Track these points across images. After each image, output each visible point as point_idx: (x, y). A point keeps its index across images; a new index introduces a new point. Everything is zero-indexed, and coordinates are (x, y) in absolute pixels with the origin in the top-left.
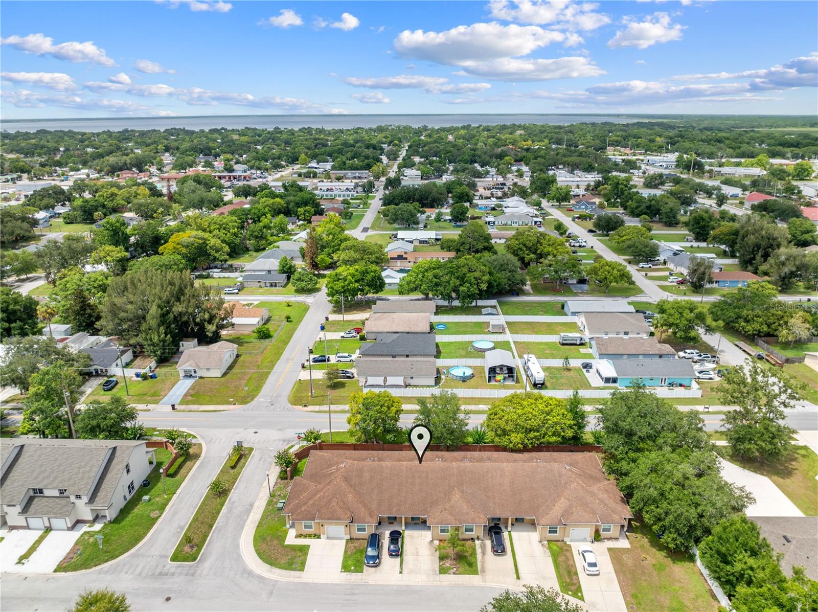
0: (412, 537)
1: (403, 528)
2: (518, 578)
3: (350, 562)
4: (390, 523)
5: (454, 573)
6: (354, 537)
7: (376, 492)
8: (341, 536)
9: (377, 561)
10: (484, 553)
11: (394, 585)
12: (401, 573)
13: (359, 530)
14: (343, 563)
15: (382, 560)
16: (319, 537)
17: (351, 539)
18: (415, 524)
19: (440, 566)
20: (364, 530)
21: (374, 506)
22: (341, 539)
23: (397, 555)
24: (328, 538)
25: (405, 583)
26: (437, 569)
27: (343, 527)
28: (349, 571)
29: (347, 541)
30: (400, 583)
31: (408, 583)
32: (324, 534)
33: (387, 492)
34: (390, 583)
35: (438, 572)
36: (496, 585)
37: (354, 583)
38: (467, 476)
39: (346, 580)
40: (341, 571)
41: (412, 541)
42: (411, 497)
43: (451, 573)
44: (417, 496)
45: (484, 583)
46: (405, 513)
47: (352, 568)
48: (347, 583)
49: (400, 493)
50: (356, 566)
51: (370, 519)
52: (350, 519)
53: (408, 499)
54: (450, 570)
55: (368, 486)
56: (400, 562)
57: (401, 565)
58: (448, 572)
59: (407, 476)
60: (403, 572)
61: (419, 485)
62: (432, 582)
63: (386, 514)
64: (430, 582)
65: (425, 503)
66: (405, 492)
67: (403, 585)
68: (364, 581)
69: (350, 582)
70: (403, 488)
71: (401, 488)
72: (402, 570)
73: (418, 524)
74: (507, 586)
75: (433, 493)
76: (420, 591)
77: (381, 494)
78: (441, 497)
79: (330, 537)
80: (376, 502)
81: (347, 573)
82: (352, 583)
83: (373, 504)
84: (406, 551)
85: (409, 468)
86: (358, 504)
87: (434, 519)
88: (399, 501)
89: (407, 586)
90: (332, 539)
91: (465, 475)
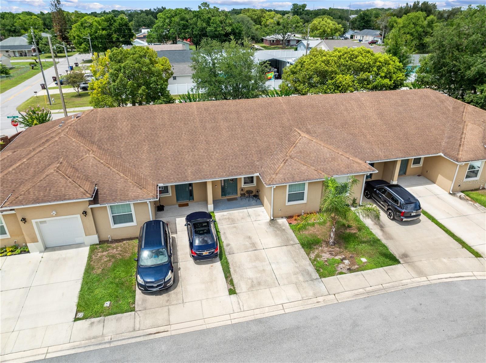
0: (232, 221)
1: (210, 207)
2: (477, 255)
3: (99, 292)
4: (180, 206)
5: (350, 270)
6: (108, 236)
7: (146, 148)
8: (78, 240)
9: (170, 275)
11: (226, 327)
12: (232, 292)
13: (117, 220)
14: (81, 296)
15: (181, 273)
16: (25, 251)
17: (101, 242)
18: (229, 200)
19: (313, 261)
20: (128, 218)
21: (145, 171)
22: (79, 245)
23: (211, 258)
24: (47, 249)
25: (249, 316)
26: (311, 269)
27: (78, 217)
28: (98, 314)
29: (93, 249)
30: (239, 318)
31: (258, 314)
32: (35, 240)
33: (170, 145)
34: (213, 323)
35: (315, 275)
36: (450, 277)
37: (112, 345)
38: (306, 112)
39: (90, 339)
40: (76, 319)
41: (235, 227)
42: (218, 149)
43: (344, 271)
44: (229, 145)
45: (424, 279)
46: (213, 174)
47: (107, 304)
48: (92, 348)
49: (195, 145)
50: (115, 297)
51: (139, 191)
52: (89, 194)
53: (213, 152)
54: (338, 266)
55: (128, 141)
56: (223, 269)
57: (226, 278)
58: (337, 271)
59: (202, 120)
60: (237, 291)
61: (227, 130)
62: (315, 300)
63: (173, 180)
64: (310, 301)
65: (247, 154)
66: (204, 142)
67: (248, 322)
68: (141, 333)
69: (100, 344)
70: (199, 137)
71: (196, 137)
72: (233, 285)
73: (235, 199)
74: (471, 274)
75: (258, 138)
76: (298, 328)
77: (157, 150)
78: (273, 143)
79: (50, 244)
80: (147, 164)
81: (93, 320)
82: (107, 346)
83: (141, 168)
84: (228, 245)
85: (203, 109)
86: (109, 168)
87: (277, 174)
88: (197, 157)
89: (259, 321)
90: (55, 250)
91: (302, 111)
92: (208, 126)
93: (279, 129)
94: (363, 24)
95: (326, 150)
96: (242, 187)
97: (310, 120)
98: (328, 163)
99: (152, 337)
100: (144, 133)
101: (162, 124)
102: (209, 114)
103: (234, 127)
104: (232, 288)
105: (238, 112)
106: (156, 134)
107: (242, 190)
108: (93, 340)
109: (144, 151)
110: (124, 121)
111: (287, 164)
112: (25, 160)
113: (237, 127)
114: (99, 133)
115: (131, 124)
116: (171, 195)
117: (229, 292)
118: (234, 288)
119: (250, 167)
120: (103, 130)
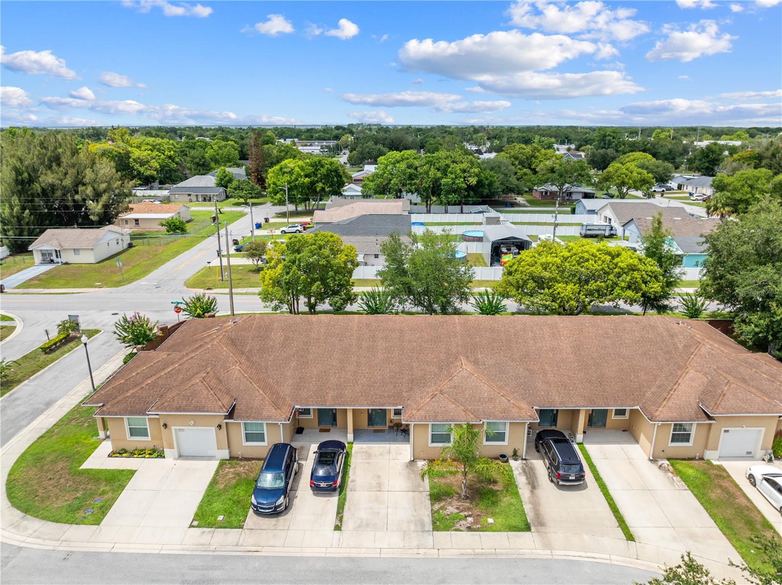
0: (369, 455)
1: (350, 437)
2: (630, 537)
3: (217, 506)
4: (322, 431)
5: (469, 529)
6: (238, 453)
7: (293, 364)
8: (210, 453)
9: (281, 500)
10: (533, 485)
11: (319, 558)
12: (338, 528)
13: (249, 437)
14: (201, 507)
15: (296, 502)
16: (161, 456)
17: (232, 458)
18: (376, 431)
19: (433, 512)
20: (260, 437)
21: (286, 390)
22: (210, 458)
23: (330, 490)
24: (180, 456)
25: (343, 553)
26: (428, 520)
27: (213, 429)
28: (210, 525)
29: (222, 464)
30: (334, 553)
31: (354, 553)
32: (171, 447)
33: (317, 364)
34: (308, 553)
35: (429, 527)
36: (580, 556)
37: (215, 553)
38: (483, 337)
39: (198, 545)
40: (191, 526)
41: (368, 463)
42: (367, 373)
43: (461, 529)
44: (380, 370)
45: (549, 552)
46: (353, 402)
47: (220, 518)
48: (197, 553)
49: (344, 367)
50: (229, 513)
51: (274, 411)
52: (226, 409)
53: (361, 377)
54: (459, 521)
55: (277, 354)
56: (338, 505)
57: (338, 513)
58: (454, 526)
59: (360, 337)
60: (342, 528)
61: (384, 351)
62: (416, 551)
63: (311, 403)
64: (411, 551)
65: (397, 383)
66: (355, 364)
67: (340, 558)
68: (242, 548)
69: (205, 551)
70: (351, 357)
71: (347, 357)
72: (341, 522)
73: (383, 431)
74: (607, 556)
75: (414, 365)
76: (386, 572)
77: (304, 368)
78: (431, 372)
79: (184, 453)
80: (290, 382)
81: (205, 529)
82: (211, 553)
83: (283, 386)
84: (353, 481)
85: (365, 325)
86: (251, 383)
87: (418, 410)
88: (342, 380)
89: (352, 559)
90: (187, 460)
91: (478, 335)
92: (365, 344)
93: (443, 356)
94: (707, 164)
95: (485, 388)
96: (392, 418)
97: (483, 348)
98: (482, 404)
99: (250, 554)
100: (296, 347)
101: (316, 339)
102: (369, 330)
103: (393, 348)
104: (339, 524)
105: (402, 331)
106: (307, 349)
107: (391, 422)
108: (200, 547)
109: (291, 367)
110: (279, 332)
111: (434, 399)
112: (177, 365)
113: (396, 349)
114: (251, 343)
115: (285, 336)
116: (312, 417)
117: (335, 527)
118: (341, 525)
119: (396, 398)
120: (256, 339)
